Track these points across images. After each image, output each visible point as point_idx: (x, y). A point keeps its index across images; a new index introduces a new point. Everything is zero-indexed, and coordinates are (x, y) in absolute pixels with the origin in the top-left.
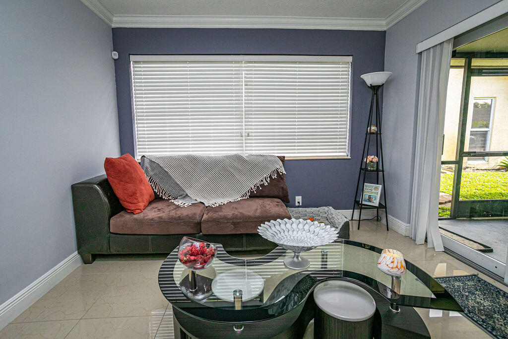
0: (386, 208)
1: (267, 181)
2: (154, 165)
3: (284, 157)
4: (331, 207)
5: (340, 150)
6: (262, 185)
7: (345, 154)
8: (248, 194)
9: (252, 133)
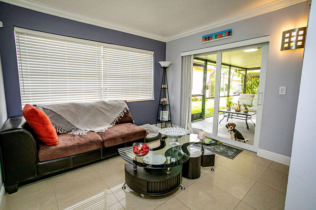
0: (171, 121)
1: (123, 115)
2: (48, 111)
3: (126, 101)
4: (148, 124)
5: (149, 96)
6: (121, 117)
7: (151, 98)
8: (115, 123)
9: (107, 88)
